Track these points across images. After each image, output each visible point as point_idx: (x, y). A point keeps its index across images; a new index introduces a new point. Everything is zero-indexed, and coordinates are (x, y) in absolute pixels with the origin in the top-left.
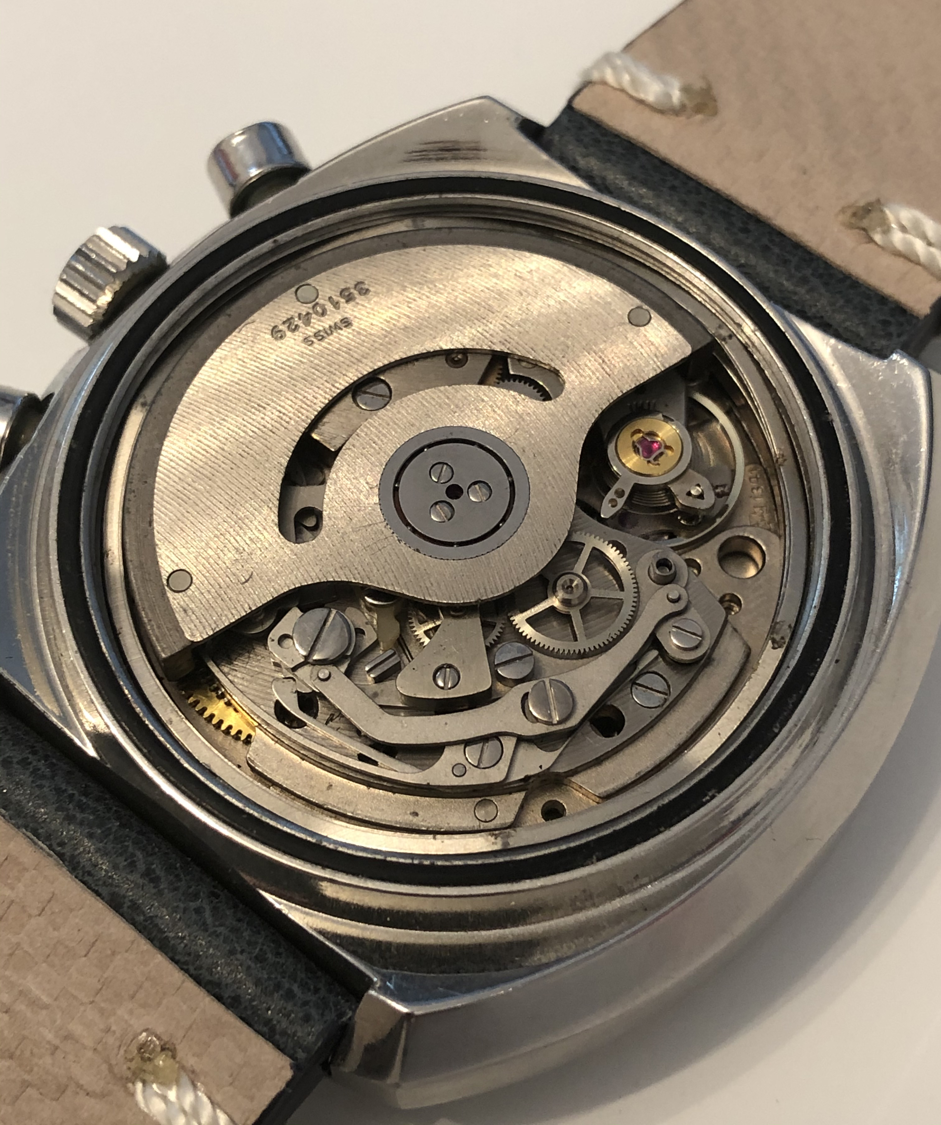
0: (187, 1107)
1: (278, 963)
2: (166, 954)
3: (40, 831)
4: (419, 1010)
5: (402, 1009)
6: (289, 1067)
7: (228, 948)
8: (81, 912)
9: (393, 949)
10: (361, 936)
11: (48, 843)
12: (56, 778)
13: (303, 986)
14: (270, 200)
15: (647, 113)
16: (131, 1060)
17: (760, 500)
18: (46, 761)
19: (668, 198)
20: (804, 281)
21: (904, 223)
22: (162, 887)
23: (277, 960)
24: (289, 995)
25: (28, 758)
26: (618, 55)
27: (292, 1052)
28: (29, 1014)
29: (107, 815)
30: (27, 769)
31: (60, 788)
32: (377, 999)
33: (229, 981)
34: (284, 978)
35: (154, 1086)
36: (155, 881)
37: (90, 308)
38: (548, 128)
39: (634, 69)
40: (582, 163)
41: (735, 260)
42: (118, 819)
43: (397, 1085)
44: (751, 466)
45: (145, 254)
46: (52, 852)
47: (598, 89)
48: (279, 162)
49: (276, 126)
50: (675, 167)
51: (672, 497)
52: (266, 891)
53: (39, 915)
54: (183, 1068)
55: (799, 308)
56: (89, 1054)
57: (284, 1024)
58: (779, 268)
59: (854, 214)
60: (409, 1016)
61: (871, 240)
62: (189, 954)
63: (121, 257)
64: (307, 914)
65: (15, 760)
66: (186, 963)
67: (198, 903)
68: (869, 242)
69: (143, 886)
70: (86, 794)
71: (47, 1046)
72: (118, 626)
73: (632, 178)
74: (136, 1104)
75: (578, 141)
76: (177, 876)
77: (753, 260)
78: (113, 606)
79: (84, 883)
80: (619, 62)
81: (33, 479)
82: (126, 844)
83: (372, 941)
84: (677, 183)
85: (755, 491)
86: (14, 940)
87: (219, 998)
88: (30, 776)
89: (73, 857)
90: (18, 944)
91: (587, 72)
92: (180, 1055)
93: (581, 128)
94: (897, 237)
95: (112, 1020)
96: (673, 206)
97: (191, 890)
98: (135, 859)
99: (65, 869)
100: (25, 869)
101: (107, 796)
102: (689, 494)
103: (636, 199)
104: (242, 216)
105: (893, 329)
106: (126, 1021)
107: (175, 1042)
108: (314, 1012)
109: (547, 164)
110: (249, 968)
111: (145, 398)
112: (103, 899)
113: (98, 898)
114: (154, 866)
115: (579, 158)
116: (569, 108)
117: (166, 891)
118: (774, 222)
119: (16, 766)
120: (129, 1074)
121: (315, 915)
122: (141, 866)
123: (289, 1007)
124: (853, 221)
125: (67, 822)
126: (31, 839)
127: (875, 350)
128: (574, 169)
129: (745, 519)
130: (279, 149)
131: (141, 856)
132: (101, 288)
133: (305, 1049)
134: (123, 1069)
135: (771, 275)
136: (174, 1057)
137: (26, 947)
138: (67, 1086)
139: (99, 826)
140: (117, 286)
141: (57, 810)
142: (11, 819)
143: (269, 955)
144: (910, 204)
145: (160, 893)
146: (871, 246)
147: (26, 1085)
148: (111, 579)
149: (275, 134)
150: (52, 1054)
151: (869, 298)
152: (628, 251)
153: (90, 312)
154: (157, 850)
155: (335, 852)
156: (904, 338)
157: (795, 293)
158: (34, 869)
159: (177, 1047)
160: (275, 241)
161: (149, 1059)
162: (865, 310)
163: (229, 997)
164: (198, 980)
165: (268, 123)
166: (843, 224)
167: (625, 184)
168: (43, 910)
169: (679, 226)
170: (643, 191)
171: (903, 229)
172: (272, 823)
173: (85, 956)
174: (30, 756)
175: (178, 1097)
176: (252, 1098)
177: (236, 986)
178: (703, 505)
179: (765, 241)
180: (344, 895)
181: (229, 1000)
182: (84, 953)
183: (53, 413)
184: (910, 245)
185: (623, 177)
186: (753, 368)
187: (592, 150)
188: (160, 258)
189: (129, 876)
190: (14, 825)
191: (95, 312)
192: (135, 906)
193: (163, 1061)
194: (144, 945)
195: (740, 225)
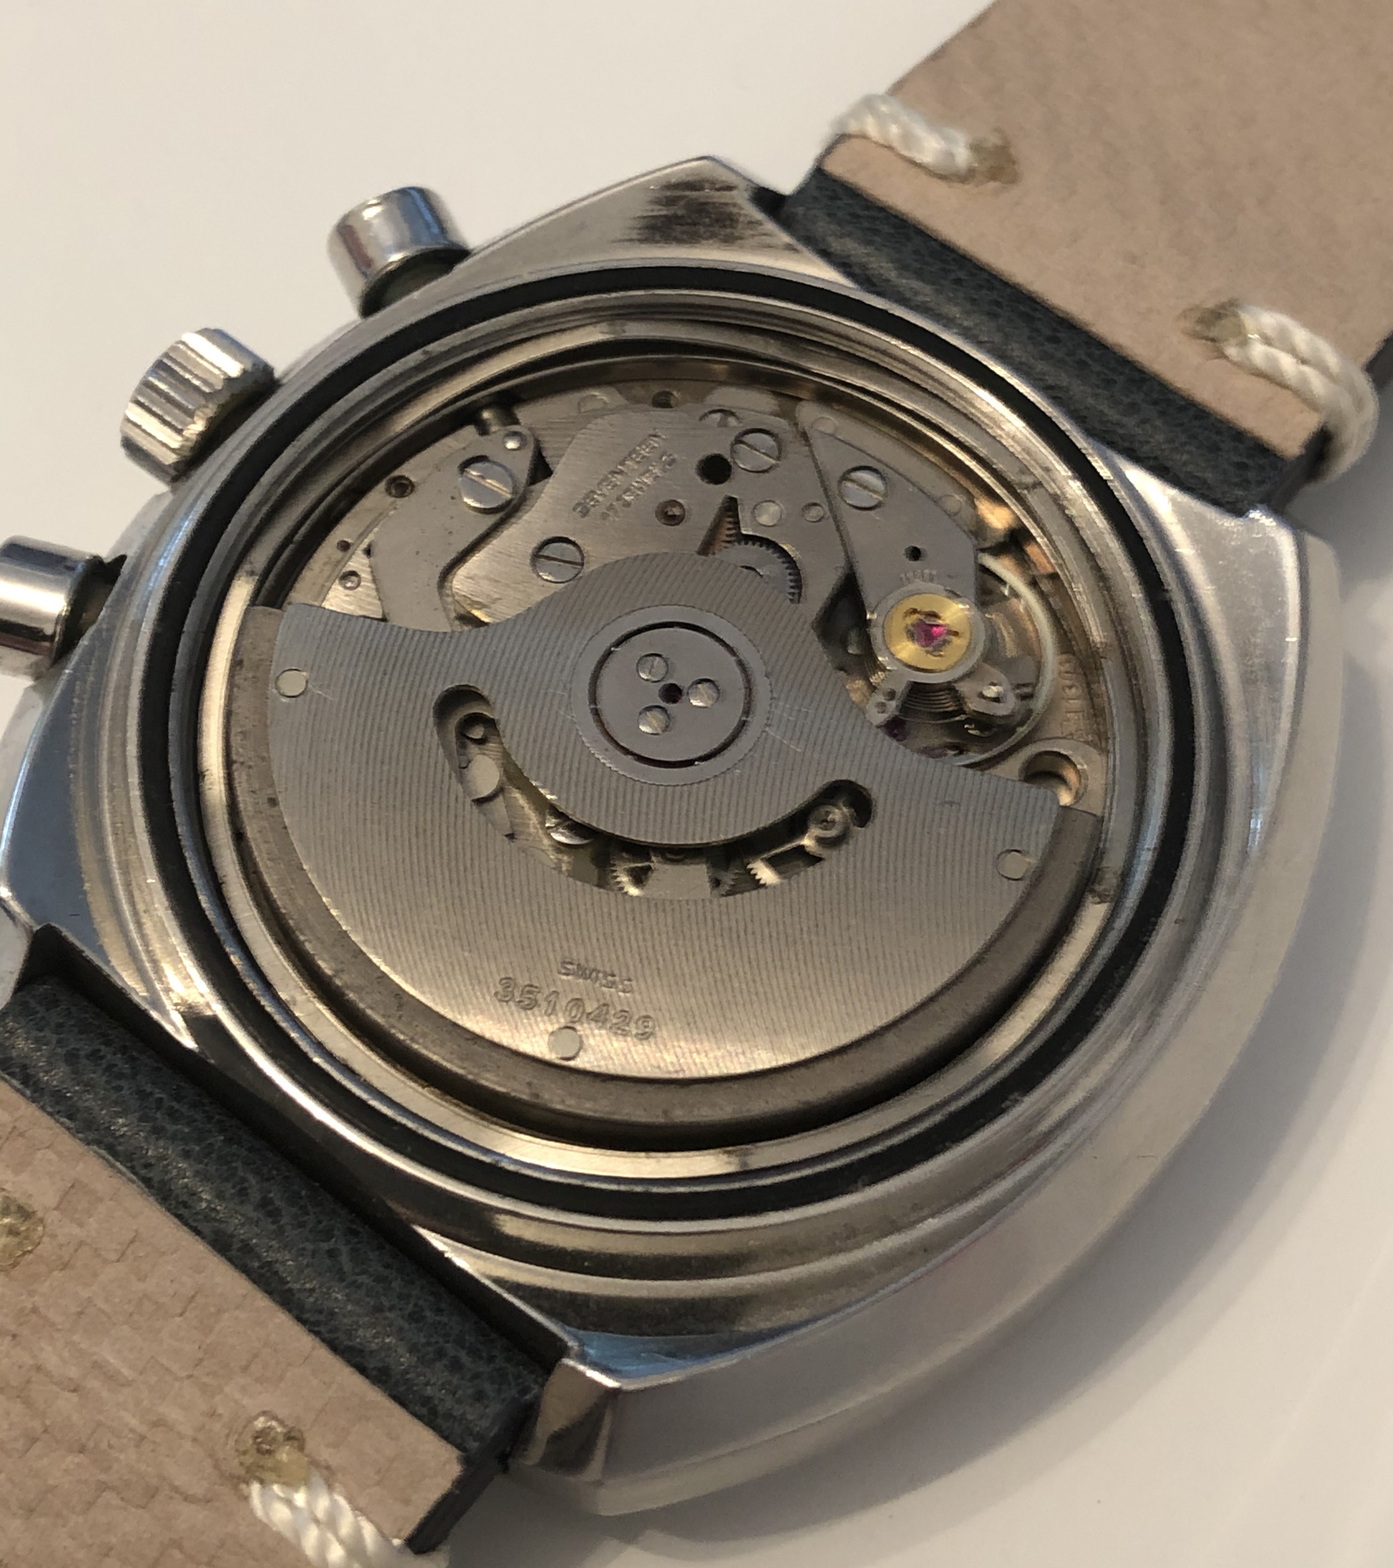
0: (320, 1513)
1: (439, 1322)
2: (290, 1311)
3: (120, 1148)
4: (630, 1386)
5: (609, 1382)
6: (455, 1461)
7: (372, 1303)
8: (175, 1255)
9: (591, 1305)
10: (550, 1287)
11: (129, 1165)
12: (139, 1077)
13: (473, 1352)
14: (416, 295)
15: (924, 178)
16: (245, 1453)
17: (1076, 704)
18: (123, 1054)
19: (951, 295)
20: (1133, 408)
21: (1269, 332)
22: (282, 1223)
23: (438, 1318)
24: (456, 1366)
25: (99, 1050)
26: (883, 98)
27: (459, 1441)
28: (105, 1394)
29: (209, 1126)
30: (100, 1065)
31: (144, 1091)
32: (573, 1369)
33: (374, 1346)
34: (448, 1342)
35: (276, 1488)
36: (274, 1214)
37: (175, 441)
38: (789, 197)
39: (904, 118)
40: (836, 245)
41: (1041, 380)
42: (222, 1131)
43: (599, 1484)
44: (1065, 657)
45: (249, 367)
46: (134, 1178)
47: (856, 143)
48: (428, 244)
49: (422, 193)
50: (961, 252)
51: (959, 699)
52: (424, 1227)
53: (118, 1261)
54: (314, 1463)
55: (1126, 444)
56: (188, 1445)
57: (449, 1402)
58: (1100, 391)
59: (1201, 321)
60: (615, 1392)
61: (1223, 356)
62: (321, 1312)
63: (217, 372)
64: (479, 1257)
65: (82, 1053)
66: (317, 1323)
67: (332, 1243)
68: (1217, 358)
69: (257, 1222)
70: (178, 1099)
71: (131, 1436)
72: (220, 873)
73: (903, 268)
74: (252, 1512)
75: (829, 215)
76: (301, 1208)
77: (1064, 379)
78: (212, 844)
79: (179, 1217)
80: (884, 108)
81: (102, 673)
82: (234, 1165)
83: (563, 1293)
84: (962, 275)
85: (1067, 691)
86: (85, 1293)
87: (362, 1370)
88: (103, 1074)
89: (163, 1182)
90: (89, 1300)
91: (841, 122)
92: (310, 1445)
93: (834, 198)
94: (1258, 352)
95: (218, 1398)
96: (956, 304)
97: (321, 1227)
98: (246, 1185)
99: (151, 1199)
100: (100, 1200)
101: (206, 1101)
102: (982, 696)
103: (908, 295)
104: (378, 316)
105: (1251, 475)
106: (236, 1401)
107: (303, 1428)
108: (488, 1388)
109: (789, 248)
110: (401, 1329)
111: (251, 563)
112: (203, 1238)
113: (197, 1237)
114: (271, 1195)
115: (831, 239)
116: (819, 174)
117: (289, 1227)
118: (1094, 329)
119: (84, 1061)
120: (242, 1472)
121: (489, 1259)
122: (255, 1195)
123: (455, 1381)
124: (1198, 328)
125: (154, 1136)
126: (107, 1160)
127: (1228, 502)
128: (826, 255)
129: (1053, 728)
130: (428, 226)
131: (254, 1182)
132: (191, 414)
133: (479, 1437)
134: (233, 1465)
135: (1090, 401)
136: (301, 1448)
137: (101, 1304)
138: (157, 1489)
139: (199, 1141)
140: (211, 410)
141: (141, 1119)
142: (78, 1132)
143: (428, 1313)
144: (1273, 305)
145: (281, 1231)
146: (1223, 362)
147: (103, 1487)
148: (210, 811)
149: (421, 204)
150: (137, 1446)
151: (1219, 433)
152: (898, 368)
153: (175, 445)
154: (275, 1172)
155: (516, 1174)
156: (1266, 487)
157: (1122, 426)
158: (111, 1199)
159: (306, 1435)
160: (426, 353)
161: (269, 1452)
162: (1215, 449)
163: (374, 1368)
164: (334, 1347)
165: (413, 188)
166: (1185, 332)
167: (893, 275)
168: (123, 1254)
169: (966, 334)
170: (916, 284)
171: (1267, 341)
172: (434, 1137)
173: (181, 1315)
174: (103, 1047)
175: (309, 1503)
176: (407, 1502)
177: (383, 1354)
178: (1001, 710)
179: (1081, 354)
180: (529, 1233)
181: (374, 1373)
182: (179, 1311)
183: (127, 586)
184: (1274, 361)
185: (890, 265)
186: (1067, 527)
187: (849, 228)
188: (267, 370)
189: (238, 1208)
190: (80, 1139)
191: (182, 446)
192: (247, 1249)
193: (288, 1454)
194: (262, 1302)
195: (1048, 332)
